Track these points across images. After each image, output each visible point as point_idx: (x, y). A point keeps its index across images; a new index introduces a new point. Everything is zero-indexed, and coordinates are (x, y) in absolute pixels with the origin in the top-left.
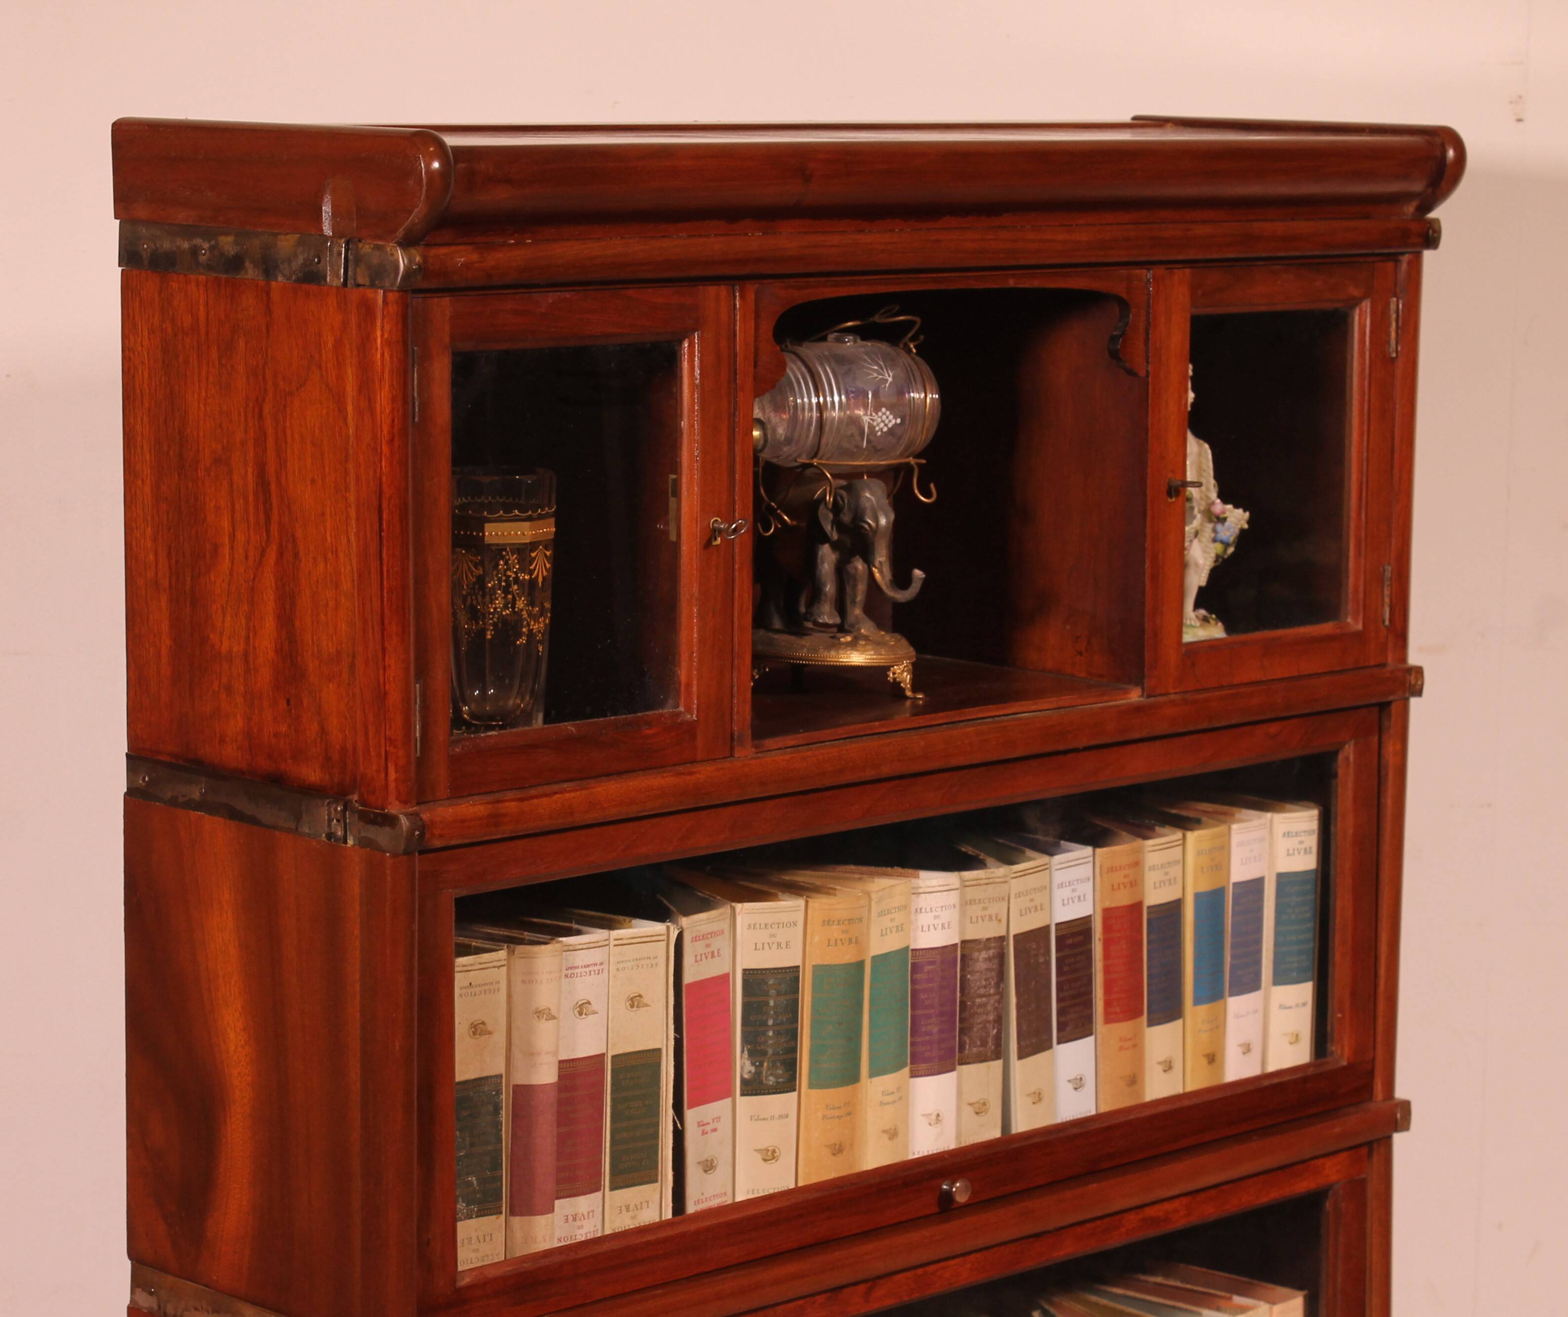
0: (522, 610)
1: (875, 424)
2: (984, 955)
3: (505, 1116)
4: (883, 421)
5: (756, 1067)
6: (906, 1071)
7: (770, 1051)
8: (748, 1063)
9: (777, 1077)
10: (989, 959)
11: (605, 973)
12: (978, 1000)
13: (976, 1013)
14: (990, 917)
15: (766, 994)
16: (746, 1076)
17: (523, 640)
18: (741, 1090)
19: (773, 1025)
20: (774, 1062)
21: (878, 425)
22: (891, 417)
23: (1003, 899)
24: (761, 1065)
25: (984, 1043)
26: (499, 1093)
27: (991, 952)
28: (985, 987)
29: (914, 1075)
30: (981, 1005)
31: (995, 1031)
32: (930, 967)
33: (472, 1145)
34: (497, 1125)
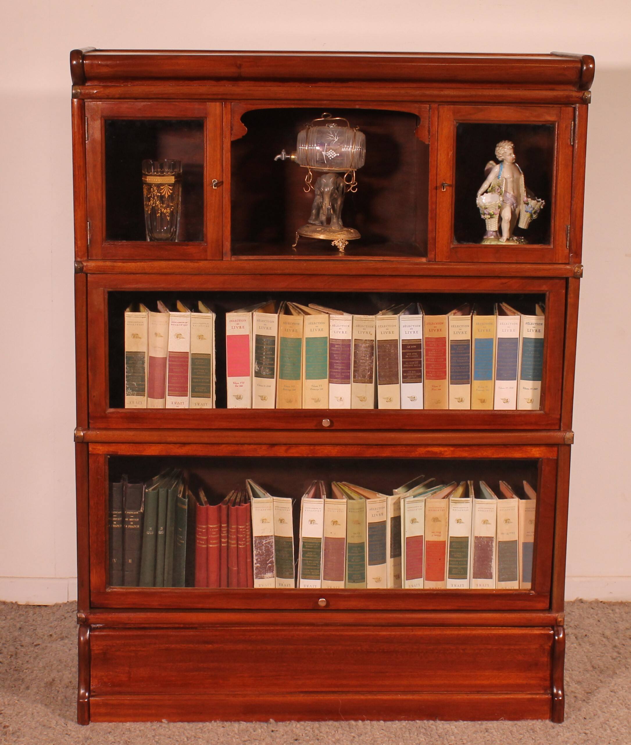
0: (158, 205)
1: (328, 155)
2: (364, 345)
3: (146, 365)
4: (331, 154)
5: (259, 368)
6: (327, 380)
7: (264, 363)
8: (257, 366)
9: (266, 372)
10: (366, 347)
11: (189, 326)
12: (361, 361)
13: (360, 365)
14: (367, 333)
15: (263, 344)
16: (256, 370)
17: (159, 215)
18: (255, 375)
19: (265, 355)
20: (265, 368)
21: (329, 155)
22: (335, 153)
23: (373, 327)
24: (261, 367)
25: (364, 377)
26: (144, 358)
27: (367, 345)
28: (364, 357)
29: (330, 382)
30: (362, 363)
31: (369, 373)
32: (338, 346)
33: (134, 373)
34: (144, 369)
